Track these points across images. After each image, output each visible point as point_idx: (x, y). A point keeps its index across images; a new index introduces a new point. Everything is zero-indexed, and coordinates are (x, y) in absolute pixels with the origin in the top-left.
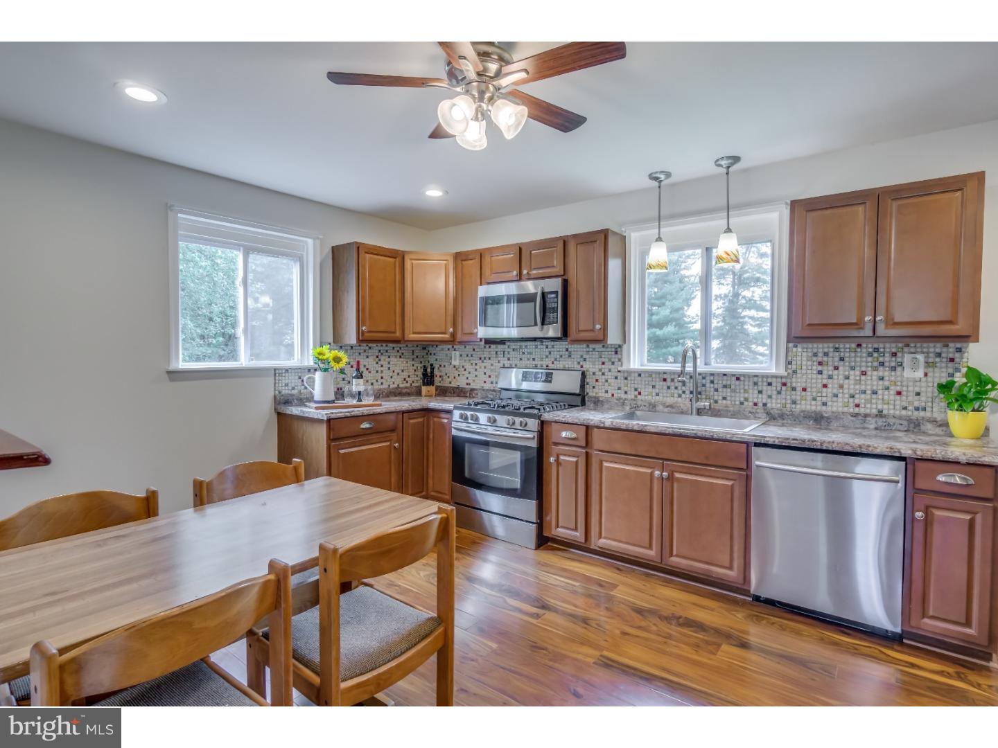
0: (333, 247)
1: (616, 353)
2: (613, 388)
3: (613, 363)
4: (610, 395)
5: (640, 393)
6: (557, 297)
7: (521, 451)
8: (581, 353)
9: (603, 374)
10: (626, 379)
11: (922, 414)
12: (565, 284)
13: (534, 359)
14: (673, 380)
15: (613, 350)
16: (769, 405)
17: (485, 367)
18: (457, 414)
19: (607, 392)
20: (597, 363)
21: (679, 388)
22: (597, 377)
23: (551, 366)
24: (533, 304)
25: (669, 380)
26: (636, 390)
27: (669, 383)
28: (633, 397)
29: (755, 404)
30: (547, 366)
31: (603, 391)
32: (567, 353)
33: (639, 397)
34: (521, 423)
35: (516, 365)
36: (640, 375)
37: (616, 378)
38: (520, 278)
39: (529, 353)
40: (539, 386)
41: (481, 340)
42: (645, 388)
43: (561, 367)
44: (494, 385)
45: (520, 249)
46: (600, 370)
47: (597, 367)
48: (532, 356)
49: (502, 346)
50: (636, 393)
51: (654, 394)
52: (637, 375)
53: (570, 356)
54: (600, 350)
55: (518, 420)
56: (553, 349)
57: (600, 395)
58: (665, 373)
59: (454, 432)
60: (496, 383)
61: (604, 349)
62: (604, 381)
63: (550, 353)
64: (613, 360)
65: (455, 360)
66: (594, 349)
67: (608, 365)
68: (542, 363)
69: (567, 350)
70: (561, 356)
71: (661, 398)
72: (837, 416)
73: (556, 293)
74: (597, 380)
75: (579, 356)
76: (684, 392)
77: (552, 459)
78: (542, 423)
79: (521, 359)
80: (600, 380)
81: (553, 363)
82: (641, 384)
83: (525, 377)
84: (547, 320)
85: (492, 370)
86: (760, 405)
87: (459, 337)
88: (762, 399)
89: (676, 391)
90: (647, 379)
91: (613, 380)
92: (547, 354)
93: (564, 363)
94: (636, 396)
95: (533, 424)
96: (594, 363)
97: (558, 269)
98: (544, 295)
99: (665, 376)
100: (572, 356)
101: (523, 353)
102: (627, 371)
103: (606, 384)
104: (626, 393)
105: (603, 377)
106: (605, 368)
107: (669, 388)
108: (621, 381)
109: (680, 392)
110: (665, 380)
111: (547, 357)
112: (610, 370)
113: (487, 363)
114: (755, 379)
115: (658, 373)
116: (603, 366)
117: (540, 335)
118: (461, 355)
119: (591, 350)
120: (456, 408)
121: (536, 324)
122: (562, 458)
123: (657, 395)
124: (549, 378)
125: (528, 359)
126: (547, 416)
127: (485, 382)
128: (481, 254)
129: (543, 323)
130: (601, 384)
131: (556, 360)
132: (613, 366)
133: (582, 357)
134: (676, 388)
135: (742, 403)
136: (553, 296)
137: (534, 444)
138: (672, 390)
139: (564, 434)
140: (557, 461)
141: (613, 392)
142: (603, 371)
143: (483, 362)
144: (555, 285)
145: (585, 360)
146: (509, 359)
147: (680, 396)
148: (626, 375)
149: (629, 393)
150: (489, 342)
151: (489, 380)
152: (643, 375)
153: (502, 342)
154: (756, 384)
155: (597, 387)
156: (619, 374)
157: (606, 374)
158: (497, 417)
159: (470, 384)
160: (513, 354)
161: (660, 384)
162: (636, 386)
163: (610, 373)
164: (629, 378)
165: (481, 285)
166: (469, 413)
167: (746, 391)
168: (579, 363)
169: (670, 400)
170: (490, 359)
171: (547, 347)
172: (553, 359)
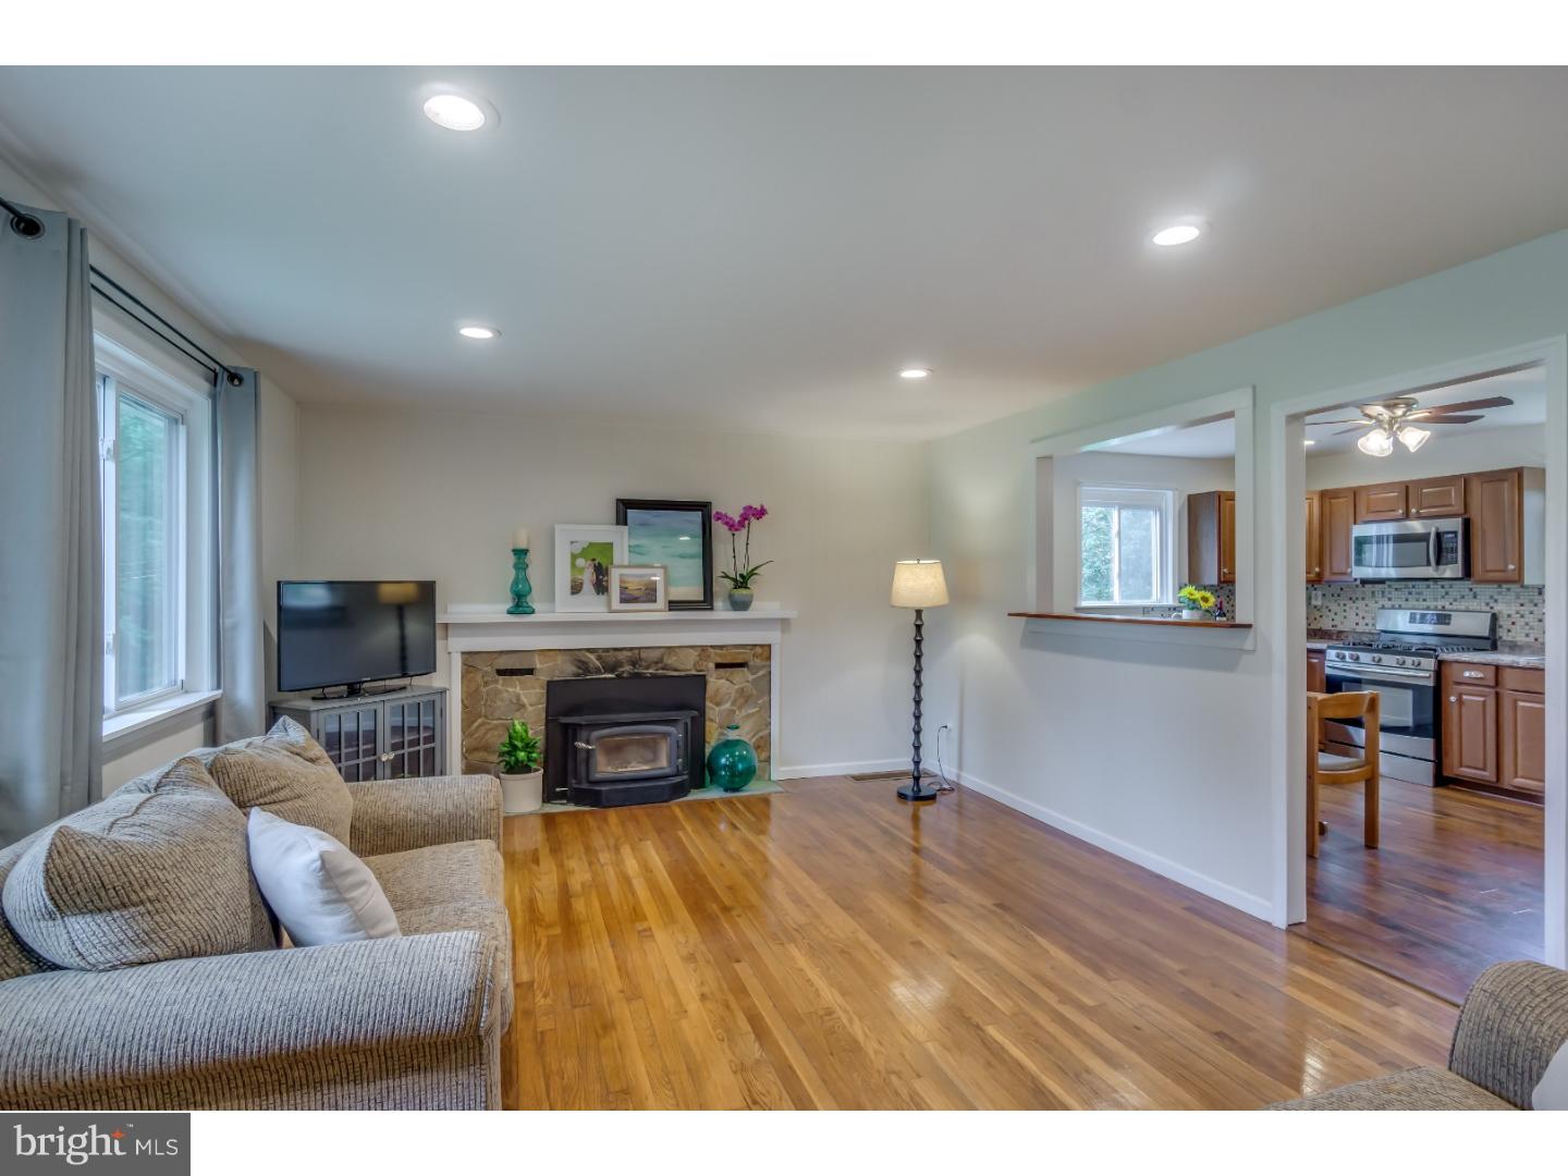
0: (1190, 497)
1: (1540, 593)
3: (1536, 605)
6: (1456, 536)
7: (1413, 689)
9: (1522, 616)
12: (1467, 524)
13: (1424, 600)
15: (1536, 590)
17: (1357, 608)
18: (1332, 654)
20: (1513, 604)
22: (1513, 620)
23: (1448, 606)
24: (1424, 544)
30: (1443, 607)
32: (1470, 593)
34: (1411, 662)
35: (1400, 606)
37: (1540, 621)
38: (1407, 516)
39: (1418, 594)
40: (1428, 628)
41: (1356, 580)
43: (1463, 608)
44: (1370, 627)
45: (1407, 487)
46: (1518, 612)
47: (1513, 608)
48: (1422, 597)
49: (1380, 586)
53: (1472, 597)
54: (1514, 590)
55: (1409, 660)
56: (1451, 591)
57: (1518, 639)
59: (1328, 671)
60: (1373, 625)
61: (1522, 590)
62: (1523, 624)
63: (1447, 593)
64: (1535, 602)
65: (1316, 599)
66: (1508, 589)
67: (1528, 607)
68: (1436, 603)
69: (1471, 590)
70: (1463, 597)
73: (1455, 533)
74: (1513, 623)
77: (1453, 699)
78: (1440, 663)
79: (1407, 600)
80: (1517, 623)
81: (1451, 604)
83: (1412, 619)
84: (1443, 560)
85: (1366, 612)
87: (1327, 576)
91: (1537, 623)
92: (1443, 595)
95: (1430, 663)
97: (1458, 507)
98: (1439, 536)
100: (1476, 597)
101: (1410, 593)
103: (1527, 627)
105: (1522, 619)
106: (1525, 610)
111: (1443, 597)
112: (1531, 613)
113: (1360, 604)
116: (1522, 608)
117: (1436, 575)
118: (1324, 595)
120: (1329, 647)
121: (1429, 564)
122: (1464, 697)
124: (1443, 619)
125: (1417, 600)
126: (1444, 656)
127: (1357, 624)
128: (1355, 493)
129: (1438, 562)
130: (1518, 627)
131: (1455, 600)
132: (1535, 608)
133: (1489, 597)
136: (1450, 536)
137: (1431, 683)
139: (1467, 674)
140: (1460, 701)
142: (1522, 613)
143: (1354, 602)
144: (1455, 524)
145: (1496, 601)
146: (1390, 599)
150: (1364, 582)
151: (1362, 623)
153: (1381, 581)
155: (1513, 631)
157: (1527, 616)
158: (1382, 656)
159: (1336, 626)
160: (1394, 594)
163: (1531, 616)
165: (1355, 523)
166: (1347, 653)
170: (1363, 599)
171: (1443, 587)
172: (1451, 600)
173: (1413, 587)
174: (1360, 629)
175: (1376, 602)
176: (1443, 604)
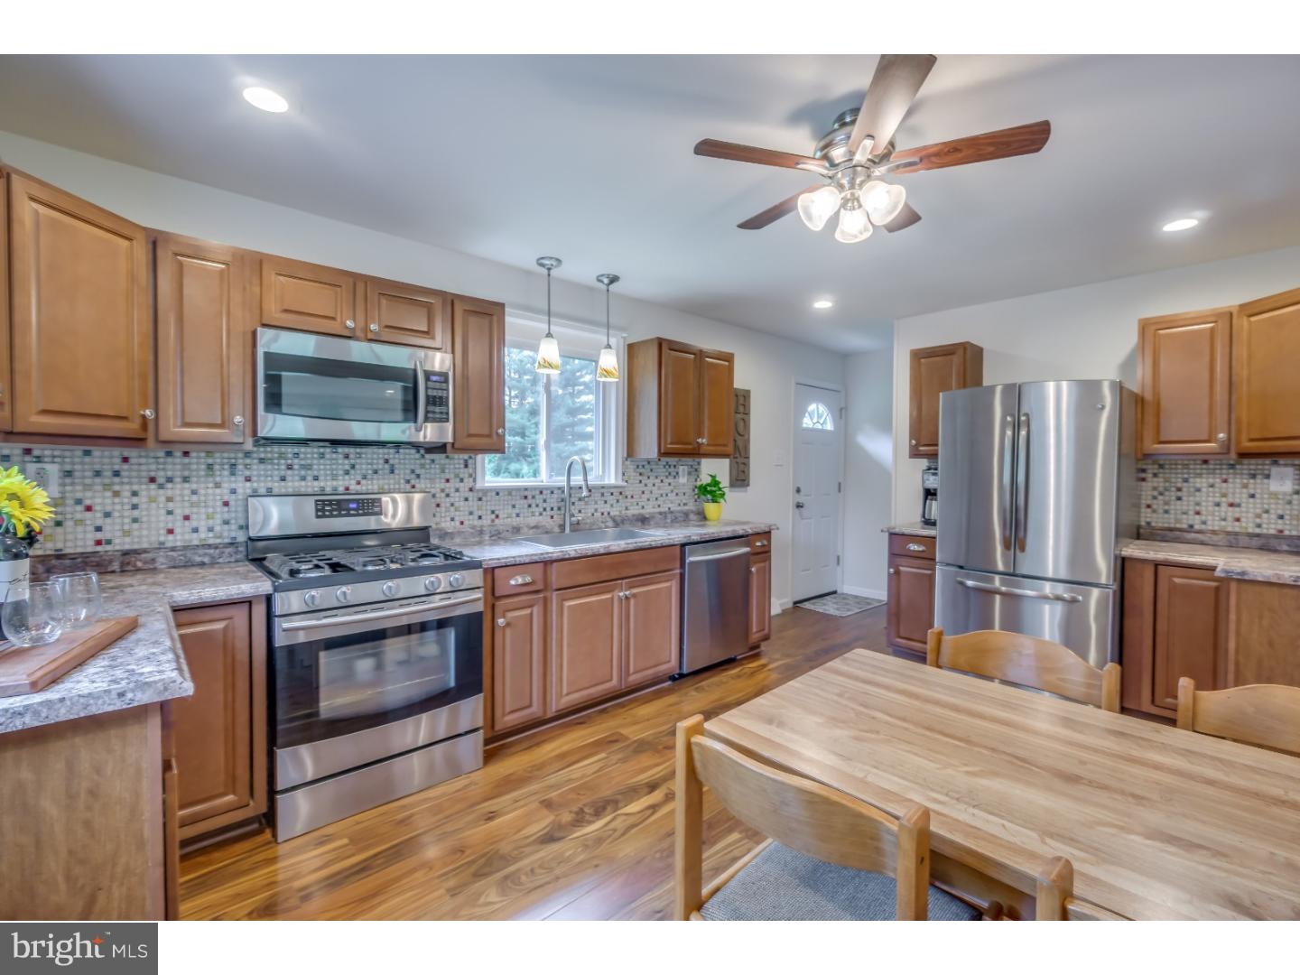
1: (466, 466)
2: (462, 513)
3: (462, 480)
4: (458, 523)
5: (497, 516)
8: (412, 467)
9: (448, 495)
10: (480, 499)
11: (686, 508)
13: (316, 478)
14: (533, 497)
15: (462, 462)
16: (612, 514)
17: (170, 499)
19: (452, 519)
20: (438, 481)
21: (540, 505)
22: (438, 501)
23: (354, 487)
25: (530, 497)
26: (493, 512)
27: (530, 501)
28: (489, 522)
29: (603, 514)
30: (347, 489)
31: (449, 519)
32: (386, 466)
33: (497, 521)
36: (498, 494)
37: (466, 499)
39: (303, 467)
42: (504, 509)
44: (204, 535)
46: (443, 490)
47: (438, 485)
48: (311, 473)
50: (493, 516)
51: (514, 515)
52: (494, 493)
53: (392, 471)
54: (443, 462)
56: (358, 461)
57: (443, 525)
58: (526, 489)
61: (447, 461)
62: (448, 505)
63: (353, 467)
64: (461, 476)
66: (433, 461)
67: (454, 483)
68: (335, 483)
69: (387, 461)
70: (376, 472)
71: (522, 519)
72: (652, 517)
74: (438, 505)
75: (408, 472)
76: (545, 509)
79: (283, 479)
80: (442, 505)
81: (359, 483)
82: (499, 505)
85: (195, 505)
86: (606, 514)
88: (607, 508)
89: (537, 509)
90: (506, 498)
91: (462, 503)
92: (347, 467)
93: (381, 482)
94: (493, 521)
96: (432, 480)
99: (526, 493)
100: (396, 471)
101: (290, 467)
102: (482, 490)
103: (452, 509)
104: (480, 517)
105: (448, 499)
106: (450, 487)
107: (530, 506)
108: (473, 504)
109: (542, 510)
110: (526, 497)
111: (347, 473)
112: (457, 490)
113: (177, 489)
114: (603, 490)
115: (518, 489)
116: (448, 485)
119: (428, 461)
123: (518, 515)
125: (303, 478)
127: (170, 531)
130: (443, 509)
131: (365, 477)
132: (462, 484)
133: (413, 471)
134: (537, 506)
135: (593, 515)
138: (534, 508)
141: (462, 519)
142: (447, 491)
143: (161, 487)
145: (418, 476)
146: (248, 479)
147: (541, 514)
148: (480, 495)
149: (483, 517)
151: (179, 526)
152: (501, 494)
154: (603, 495)
155: (438, 515)
156: (471, 494)
157: (452, 495)
159: (109, 542)
160: (257, 469)
161: (522, 503)
162: (493, 509)
163: (457, 494)
164: (484, 499)
167: (596, 503)
168: (408, 482)
169: (533, 521)
170: (186, 480)
171: (347, 457)
172: (359, 478)
173: (296, 455)
174: (177, 540)
175: (218, 485)
176: (347, 483)
